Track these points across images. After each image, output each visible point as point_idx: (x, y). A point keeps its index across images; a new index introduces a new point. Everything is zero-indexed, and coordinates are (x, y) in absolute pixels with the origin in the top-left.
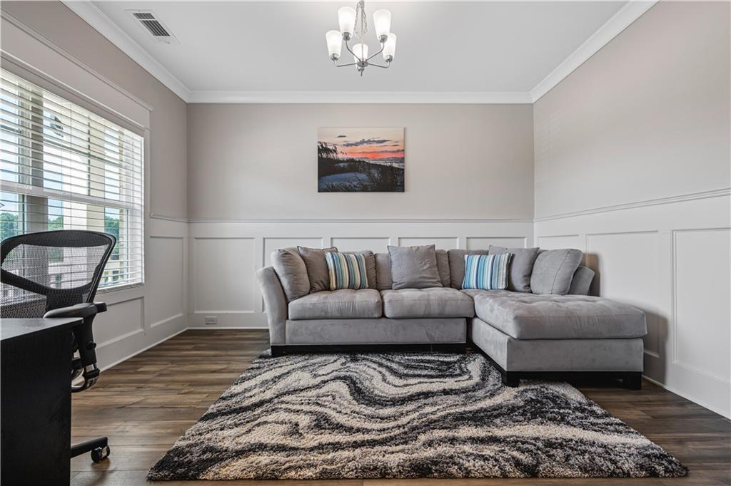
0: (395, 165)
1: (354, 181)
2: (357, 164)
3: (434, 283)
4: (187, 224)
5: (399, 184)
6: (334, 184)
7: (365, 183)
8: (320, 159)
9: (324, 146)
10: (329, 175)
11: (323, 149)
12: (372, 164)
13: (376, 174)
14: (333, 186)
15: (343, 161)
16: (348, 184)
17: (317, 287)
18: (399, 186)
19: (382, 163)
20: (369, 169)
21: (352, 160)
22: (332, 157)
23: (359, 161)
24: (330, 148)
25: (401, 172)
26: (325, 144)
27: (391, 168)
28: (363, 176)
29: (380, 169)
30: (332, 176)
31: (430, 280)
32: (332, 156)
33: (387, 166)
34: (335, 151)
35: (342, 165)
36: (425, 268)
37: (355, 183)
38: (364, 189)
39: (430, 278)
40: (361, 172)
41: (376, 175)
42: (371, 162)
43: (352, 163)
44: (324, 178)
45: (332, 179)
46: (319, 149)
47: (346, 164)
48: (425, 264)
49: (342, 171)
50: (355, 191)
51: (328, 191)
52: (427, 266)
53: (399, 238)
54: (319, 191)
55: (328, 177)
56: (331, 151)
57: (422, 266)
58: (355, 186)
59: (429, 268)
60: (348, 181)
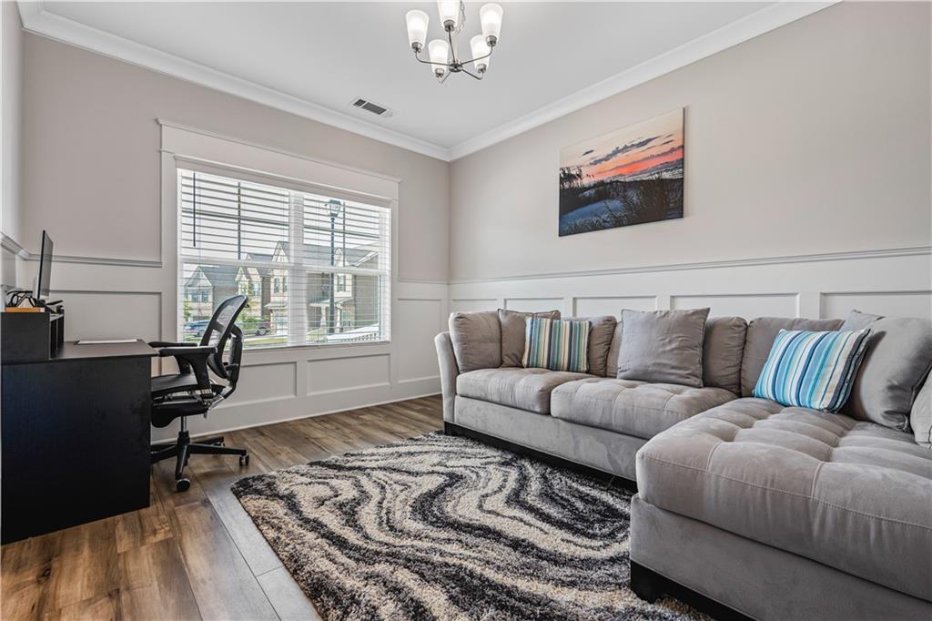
0: (666, 175)
1: (603, 213)
2: (609, 186)
3: (681, 376)
4: (446, 286)
5: (672, 205)
6: (578, 222)
7: (618, 214)
8: (562, 191)
9: (566, 172)
10: (572, 210)
11: (566, 177)
12: (630, 183)
13: (634, 196)
14: (576, 225)
15: (590, 188)
16: (595, 219)
17: (507, 360)
18: (673, 209)
19: (645, 177)
20: (625, 191)
21: (602, 183)
22: (576, 185)
23: (611, 183)
24: (574, 172)
25: (679, 184)
26: (568, 168)
27: (661, 181)
28: (615, 204)
29: (641, 187)
30: (575, 212)
31: (673, 371)
32: (577, 183)
33: (653, 181)
34: (579, 176)
35: (587, 193)
36: (668, 348)
37: (605, 216)
38: (618, 223)
39: (673, 368)
40: (613, 198)
41: (634, 199)
42: (628, 180)
43: (601, 188)
44: (565, 216)
45: (577, 217)
46: (561, 177)
47: (593, 191)
48: (670, 342)
49: (589, 201)
50: (605, 228)
51: (571, 234)
52: (674, 346)
53: (673, 297)
54: (560, 235)
55: (571, 214)
56: (575, 178)
57: (664, 345)
58: (605, 221)
59: (676, 348)
60: (596, 215)
